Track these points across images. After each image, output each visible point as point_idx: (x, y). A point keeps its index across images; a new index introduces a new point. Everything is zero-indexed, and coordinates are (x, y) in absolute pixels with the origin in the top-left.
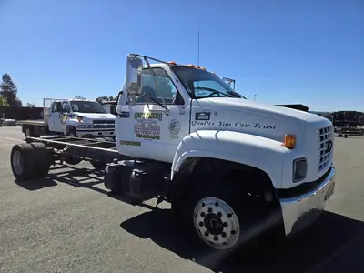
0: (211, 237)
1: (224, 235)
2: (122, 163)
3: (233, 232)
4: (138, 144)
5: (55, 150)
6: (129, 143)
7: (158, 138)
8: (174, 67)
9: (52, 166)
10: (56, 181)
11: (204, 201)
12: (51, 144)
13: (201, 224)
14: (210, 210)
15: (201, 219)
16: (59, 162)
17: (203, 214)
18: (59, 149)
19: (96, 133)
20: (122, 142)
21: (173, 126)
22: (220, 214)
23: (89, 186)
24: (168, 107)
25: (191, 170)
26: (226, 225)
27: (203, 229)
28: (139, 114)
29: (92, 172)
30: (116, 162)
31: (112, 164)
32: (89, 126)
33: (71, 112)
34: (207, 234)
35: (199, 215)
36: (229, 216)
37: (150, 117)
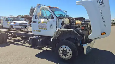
0: (64, 57)
1: (68, 56)
2: (34, 37)
3: (70, 55)
4: (40, 31)
5: (9, 34)
6: (36, 31)
7: (46, 29)
8: (50, 8)
9: (8, 39)
10: (10, 44)
11: (62, 47)
12: (7, 32)
13: (61, 53)
14: (64, 49)
15: (61, 52)
16: (10, 38)
17: (61, 50)
18: (10, 33)
19: (21, 28)
20: (34, 31)
21: (51, 26)
22: (66, 50)
23: (22, 45)
24: (49, 20)
25: (57, 38)
26: (68, 53)
27: (62, 55)
28: (40, 22)
29: (21, 40)
30: (32, 37)
31: (31, 38)
32: (18, 26)
33: (11, 21)
34: (63, 56)
35: (60, 51)
36: (69, 50)
37: (43, 23)
